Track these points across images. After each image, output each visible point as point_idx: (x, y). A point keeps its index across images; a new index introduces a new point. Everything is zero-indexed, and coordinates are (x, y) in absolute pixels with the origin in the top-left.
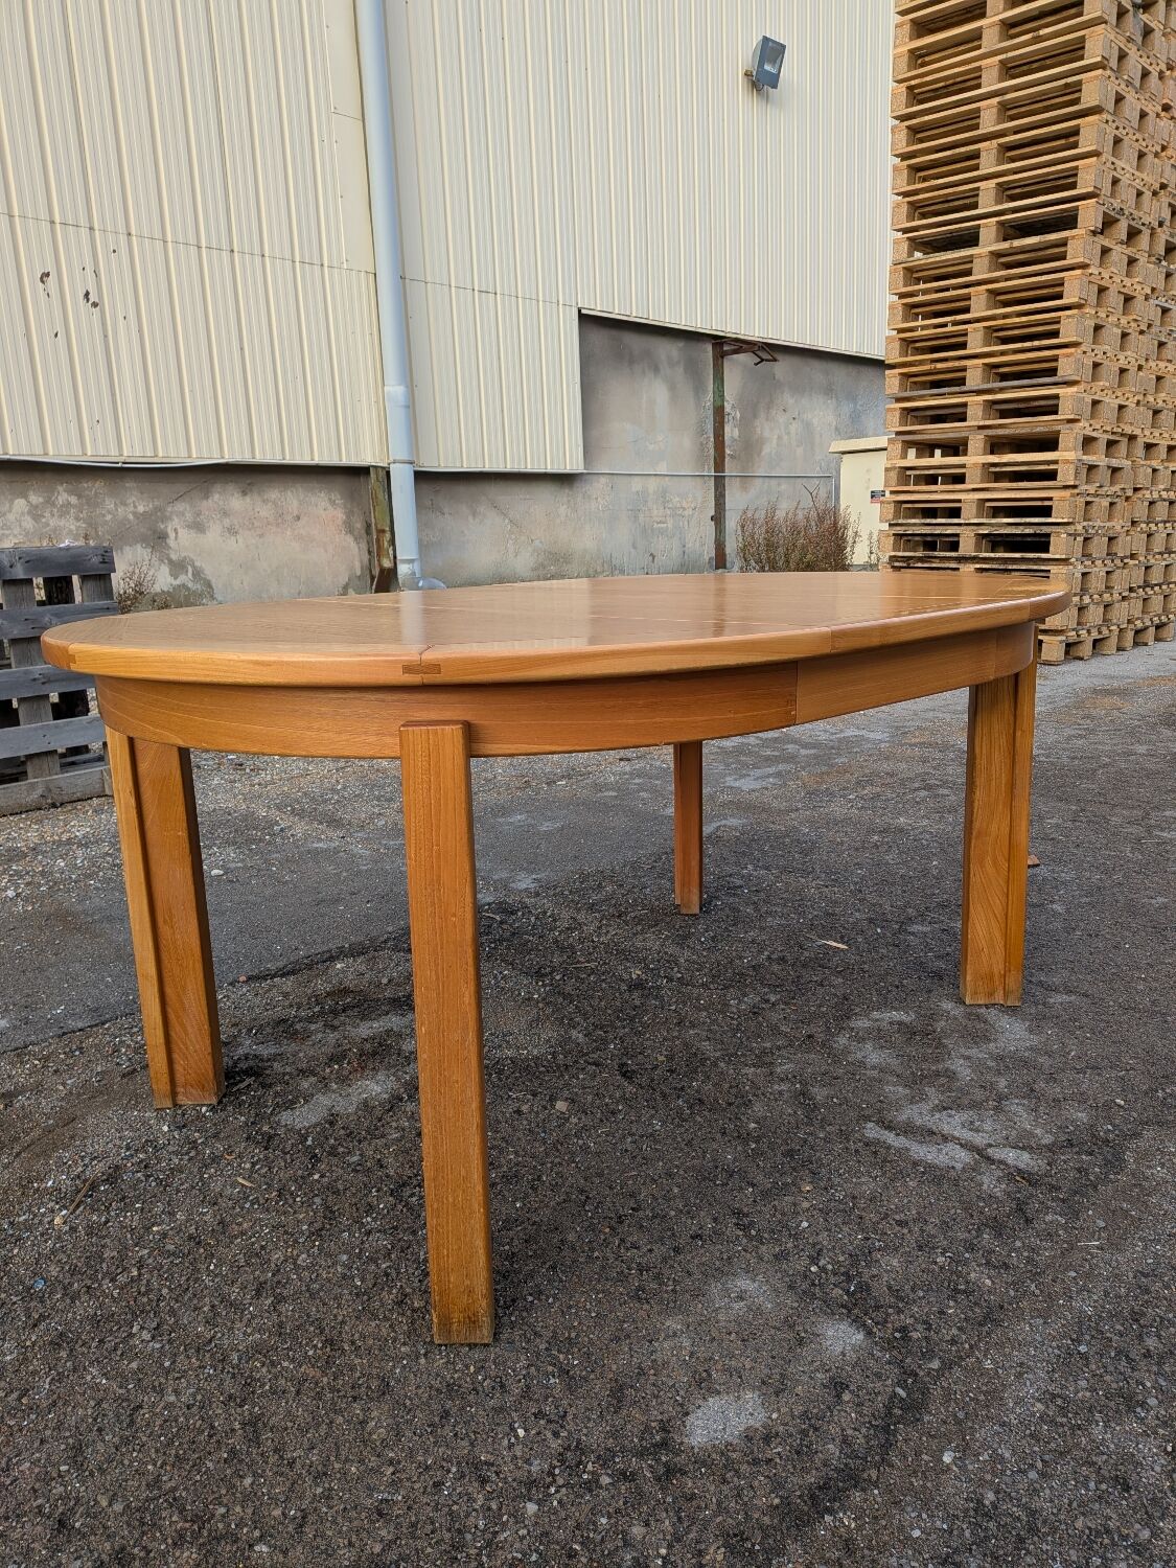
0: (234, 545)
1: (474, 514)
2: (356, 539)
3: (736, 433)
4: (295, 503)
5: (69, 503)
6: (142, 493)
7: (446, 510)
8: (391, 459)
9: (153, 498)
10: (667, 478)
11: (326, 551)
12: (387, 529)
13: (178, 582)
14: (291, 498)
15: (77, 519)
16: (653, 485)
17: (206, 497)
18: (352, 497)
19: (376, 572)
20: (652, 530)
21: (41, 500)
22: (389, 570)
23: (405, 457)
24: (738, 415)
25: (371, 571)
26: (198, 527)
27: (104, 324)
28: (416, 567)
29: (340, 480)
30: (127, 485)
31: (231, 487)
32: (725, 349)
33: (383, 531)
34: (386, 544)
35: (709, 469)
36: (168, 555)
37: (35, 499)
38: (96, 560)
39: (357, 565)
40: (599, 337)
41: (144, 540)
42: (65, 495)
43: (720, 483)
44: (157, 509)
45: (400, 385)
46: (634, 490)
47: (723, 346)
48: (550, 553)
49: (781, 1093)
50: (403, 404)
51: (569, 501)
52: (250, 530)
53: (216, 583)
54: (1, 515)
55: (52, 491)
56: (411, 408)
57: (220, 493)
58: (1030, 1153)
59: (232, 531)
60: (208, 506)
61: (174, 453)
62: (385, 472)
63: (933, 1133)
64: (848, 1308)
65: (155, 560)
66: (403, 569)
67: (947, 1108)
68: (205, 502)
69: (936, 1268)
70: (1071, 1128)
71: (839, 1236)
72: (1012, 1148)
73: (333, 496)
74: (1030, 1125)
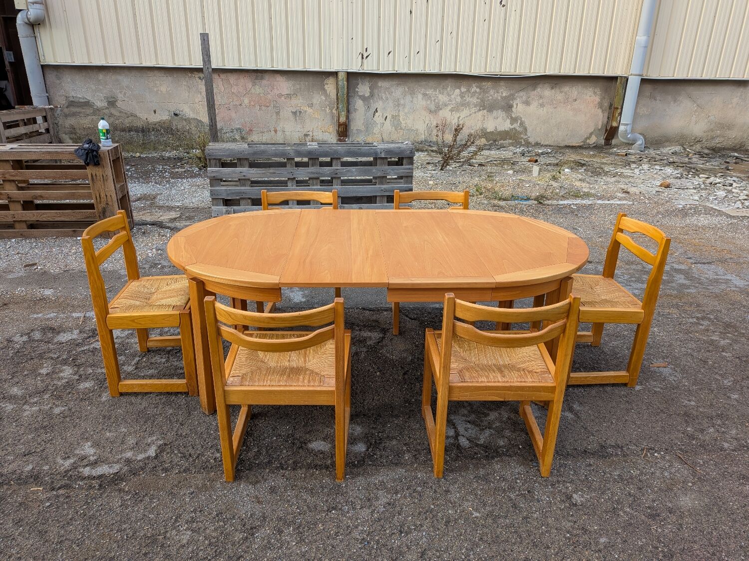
0: (543, 112)
1: (675, 101)
2: (603, 111)
4: (576, 93)
5: (476, 92)
6: (506, 88)
7: (658, 98)
8: (630, 73)
9: (510, 90)
11: (586, 116)
12: (620, 107)
13: (512, 127)
14: (573, 91)
15: (478, 98)
17: (534, 90)
18: (606, 90)
19: (608, 128)
21: (465, 90)
22: (615, 128)
23: (638, 73)
25: (606, 127)
26: (527, 103)
27: (506, 14)
28: (629, 128)
29: (602, 82)
30: (501, 85)
31: (546, 85)
34: (617, 114)
36: (511, 115)
37: (463, 90)
38: (408, 153)
39: (600, 123)
41: (503, 108)
42: (475, 88)
44: (512, 95)
45: (645, 35)
48: (719, 123)
50: (644, 46)
51: (741, 95)
52: (551, 105)
53: (529, 129)
54: (449, 95)
55: (470, 86)
56: (649, 49)
57: (541, 88)
58: (470, 443)
59: (542, 105)
60: (534, 94)
61: (524, 70)
62: (626, 79)
63: (454, 425)
64: (371, 444)
65: (505, 117)
66: (622, 128)
67: (469, 422)
68: (533, 92)
69: (401, 449)
70: (493, 444)
71: (393, 432)
72: (468, 439)
73: (596, 91)
74: (483, 437)
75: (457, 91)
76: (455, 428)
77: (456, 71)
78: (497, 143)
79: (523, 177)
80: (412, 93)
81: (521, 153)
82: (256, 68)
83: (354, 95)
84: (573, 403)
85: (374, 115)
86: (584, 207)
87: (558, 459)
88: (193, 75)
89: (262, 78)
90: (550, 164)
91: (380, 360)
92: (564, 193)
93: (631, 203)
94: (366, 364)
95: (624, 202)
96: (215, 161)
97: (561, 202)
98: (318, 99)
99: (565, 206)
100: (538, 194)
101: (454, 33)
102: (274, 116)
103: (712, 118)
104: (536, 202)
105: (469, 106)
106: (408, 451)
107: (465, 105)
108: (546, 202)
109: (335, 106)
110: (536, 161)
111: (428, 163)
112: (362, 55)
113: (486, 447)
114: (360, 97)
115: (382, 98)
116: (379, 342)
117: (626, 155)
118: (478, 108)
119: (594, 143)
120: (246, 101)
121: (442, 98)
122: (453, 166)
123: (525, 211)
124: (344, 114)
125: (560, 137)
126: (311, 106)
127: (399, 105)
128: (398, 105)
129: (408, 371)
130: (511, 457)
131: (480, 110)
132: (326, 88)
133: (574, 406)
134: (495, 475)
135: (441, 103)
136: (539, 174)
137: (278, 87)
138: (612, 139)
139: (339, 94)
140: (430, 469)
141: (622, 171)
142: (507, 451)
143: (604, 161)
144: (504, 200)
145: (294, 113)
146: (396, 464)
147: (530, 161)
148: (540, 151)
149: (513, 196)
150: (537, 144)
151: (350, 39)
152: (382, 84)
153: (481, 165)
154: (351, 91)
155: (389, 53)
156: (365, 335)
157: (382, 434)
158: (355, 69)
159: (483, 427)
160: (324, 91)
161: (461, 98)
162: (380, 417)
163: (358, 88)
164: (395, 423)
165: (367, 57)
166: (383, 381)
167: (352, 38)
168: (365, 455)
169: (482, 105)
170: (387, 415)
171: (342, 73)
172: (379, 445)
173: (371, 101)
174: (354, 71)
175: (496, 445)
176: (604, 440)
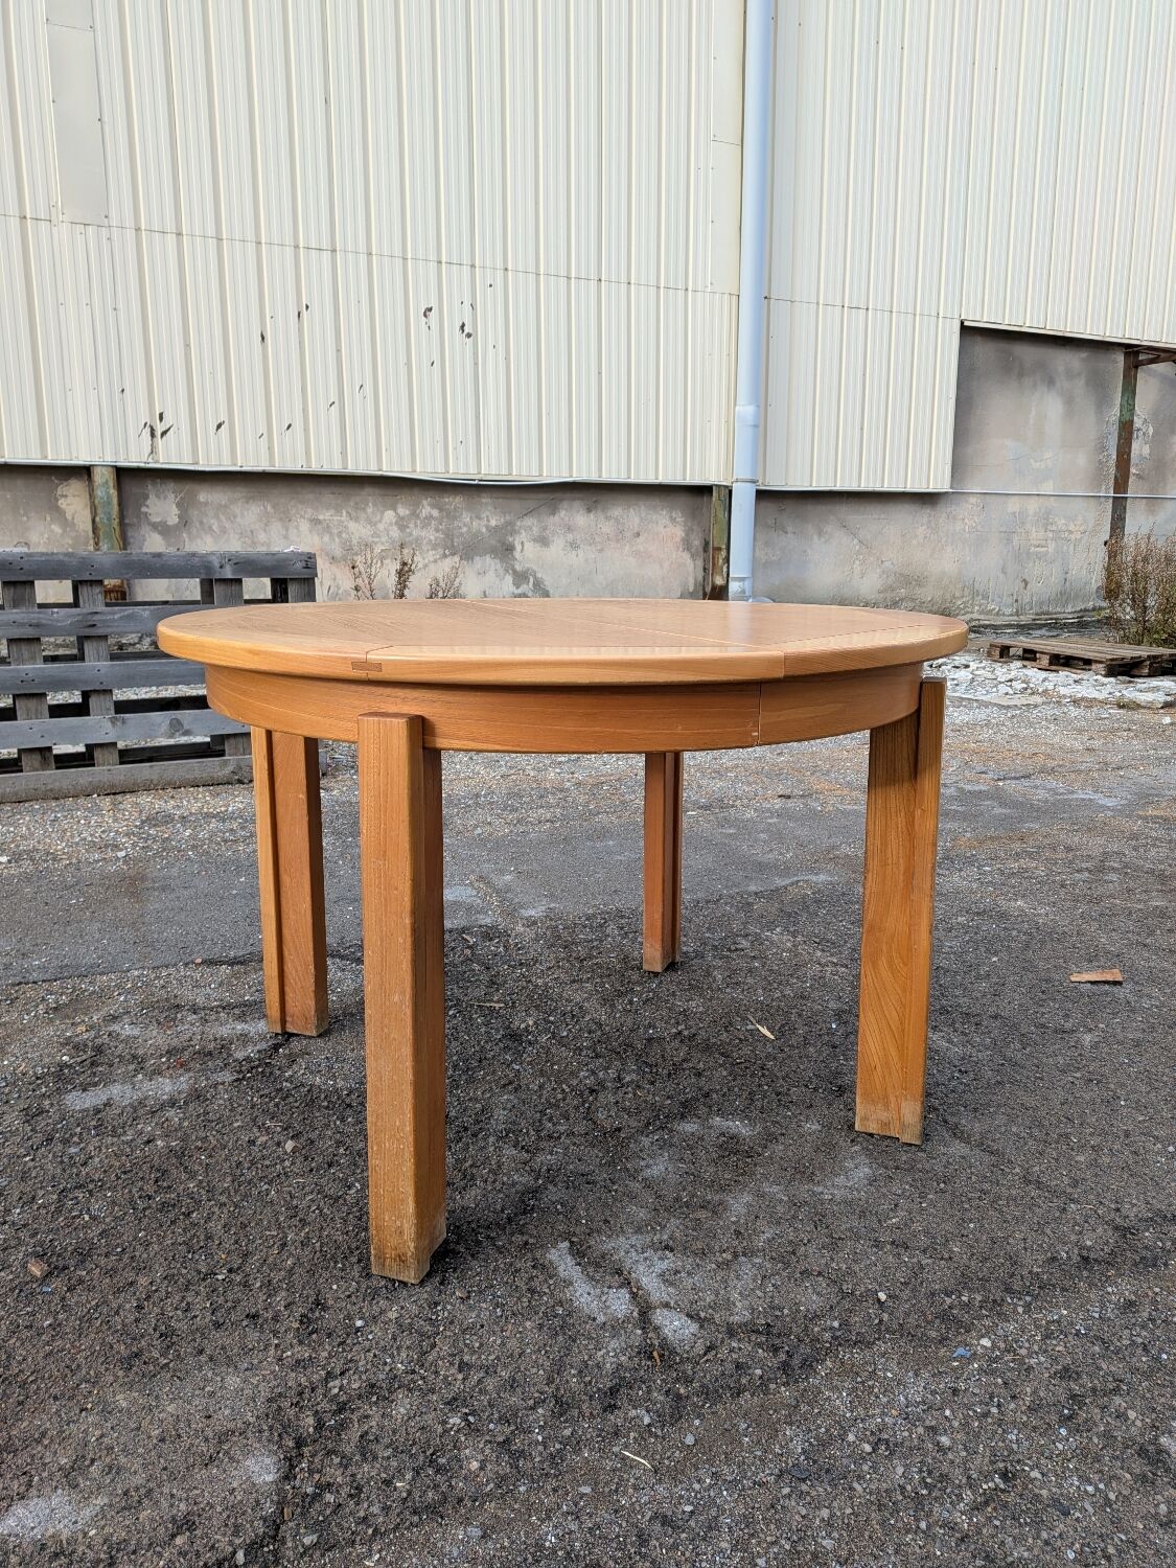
0: (576, 559)
1: (820, 534)
2: (692, 556)
3: (1146, 450)
4: (637, 520)
5: (431, 516)
6: (495, 508)
7: (790, 529)
8: (735, 478)
9: (504, 513)
10: (1052, 499)
11: (662, 566)
12: (724, 547)
13: (519, 591)
14: (632, 515)
15: (437, 530)
16: (1033, 506)
17: (554, 513)
18: (693, 514)
19: (709, 586)
20: (1028, 553)
21: (407, 512)
22: (721, 585)
23: (749, 477)
24: (1151, 430)
25: (704, 584)
26: (543, 541)
27: (475, 354)
28: (747, 585)
29: (683, 499)
30: (483, 500)
31: (577, 504)
32: (1140, 358)
33: (720, 549)
34: (721, 561)
35: (1107, 490)
36: (513, 566)
37: (403, 511)
38: (299, 565)
39: (691, 581)
40: (984, 350)
41: (493, 552)
42: (428, 509)
43: (1119, 507)
44: (510, 524)
45: (751, 404)
46: (1010, 510)
47: (1136, 356)
48: (901, 575)
49: (515, 1183)
50: (752, 423)
51: (930, 521)
52: (590, 545)
54: (372, 523)
55: (417, 504)
56: (761, 428)
57: (566, 510)
58: (701, 1327)
59: (574, 546)
60: (553, 521)
61: (527, 471)
62: (727, 491)
63: (619, 1272)
64: (300, 1443)
65: (501, 571)
66: (735, 587)
67: (667, 1247)
68: (552, 517)
69: (440, 1429)
70: (786, 1311)
71: (388, 1360)
72: (688, 1315)
73: (674, 515)
74: (740, 1294)
75: (390, 515)
76: (627, 1283)
77: (381, 470)
80: (286, 519)
83: (139, 522)
87: (1020, 1310)
91: (290, 1100)
98: (42, 531)
101: (368, 388)
103: (887, 564)
106: (473, 1430)
109: (91, 548)
112: (153, 430)
113: (768, 1332)
114: (155, 526)
115: (210, 528)
116: (276, 1047)
118: (441, 551)
121: (358, 530)
130: (869, 1345)
131: (445, 556)
132: (63, 506)
134: (851, 1438)
135: (355, 542)
139: (97, 519)
140: (586, 1490)
142: (845, 1324)
146: (434, 1511)
151: (117, 390)
152: (207, 495)
154: (130, 512)
156: (224, 1031)
157: (345, 1382)
158: (136, 458)
159: (725, 1255)
160: (59, 513)
161: (399, 528)
162: (323, 1309)
163: (147, 506)
164: (391, 1320)
165: (164, 433)
166: (311, 1170)
167: (123, 391)
168: (281, 1505)
169: (449, 544)
170: (349, 1296)
171: (104, 469)
172: (339, 1435)
173: (184, 535)
174: (135, 465)
175: (798, 1311)
176: (1113, 1206)
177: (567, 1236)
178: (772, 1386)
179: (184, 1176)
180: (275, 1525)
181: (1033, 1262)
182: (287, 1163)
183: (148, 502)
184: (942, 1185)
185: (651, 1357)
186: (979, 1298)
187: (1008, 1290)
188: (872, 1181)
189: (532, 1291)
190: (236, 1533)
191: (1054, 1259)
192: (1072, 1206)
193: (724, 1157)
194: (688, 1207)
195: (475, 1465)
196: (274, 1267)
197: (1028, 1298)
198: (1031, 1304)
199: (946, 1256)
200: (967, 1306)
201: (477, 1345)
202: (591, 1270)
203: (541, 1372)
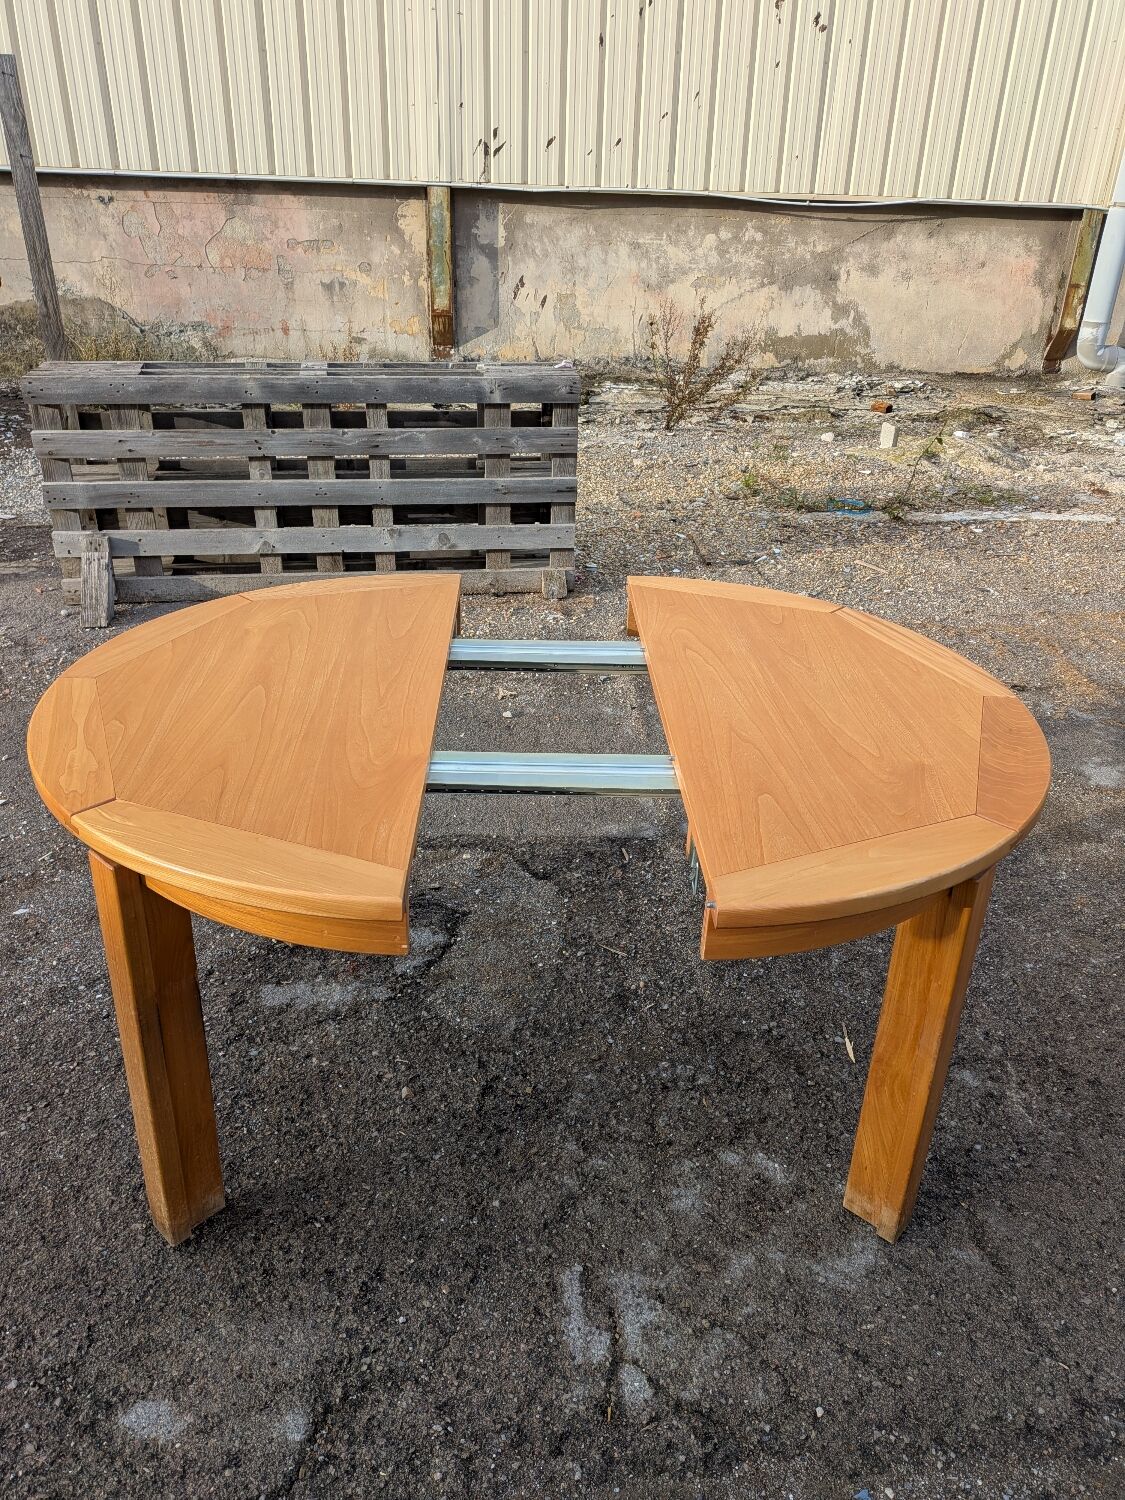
0: (905, 291)
2: (1043, 292)
4: (984, 248)
5: (754, 240)
6: (825, 231)
8: (1113, 201)
9: (834, 238)
11: (1004, 303)
12: (1083, 284)
13: (837, 326)
14: (976, 239)
15: (758, 256)
17: (889, 236)
18: (1055, 243)
19: (1055, 332)
22: (1071, 332)
25: (1050, 330)
26: (872, 270)
27: (827, 49)
28: (1100, 332)
30: (812, 224)
31: (918, 227)
34: (1076, 300)
36: (835, 297)
37: (725, 234)
38: (564, 390)
39: (1037, 321)
41: (815, 281)
42: (752, 232)
44: (833, 251)
49: (563, 1184)
52: (925, 275)
53: (874, 331)
54: (692, 249)
55: (741, 227)
57: (904, 233)
58: (655, 1394)
59: (906, 276)
60: (888, 248)
61: (865, 191)
62: (1101, 217)
63: (611, 1314)
64: (328, 1409)
65: (820, 303)
66: (1085, 334)
67: (661, 1298)
68: (886, 243)
69: (424, 1432)
70: (731, 1401)
71: (410, 1348)
72: (650, 1379)
73: (1030, 243)
74: (701, 1369)
75: (711, 238)
76: (613, 1328)
77: (707, 189)
78: (800, 364)
79: (858, 449)
80: (606, 242)
81: (854, 390)
82: (232, 176)
83: (469, 244)
84: (987, 1207)
85: (515, 295)
86: (1000, 526)
87: (940, 1465)
88: (85, 192)
89: (249, 202)
90: (919, 418)
91: (422, 1033)
92: (952, 492)
93: (1114, 519)
94: (374, 1053)
95: (1097, 518)
96: (50, 410)
97: (946, 517)
98: (383, 252)
99: (956, 526)
100: (891, 494)
101: (705, 95)
102: (281, 294)
104: (886, 517)
105: (737, 274)
106: (448, 1440)
107: (729, 271)
108: (909, 517)
109: (425, 270)
110: (889, 409)
111: (639, 412)
112: (487, 147)
113: (706, 1419)
114: (483, 248)
115: (534, 252)
116: (429, 964)
117: (1094, 397)
118: (758, 279)
119: (1021, 368)
120: (214, 257)
121: (676, 255)
122: (694, 420)
123: (859, 541)
124: (444, 289)
125: (942, 352)
126: (367, 268)
127: (573, 270)
128: (571, 269)
129: (498, 1078)
130: (787, 1459)
131: (763, 285)
132: (403, 227)
133: (991, 1221)
135: (672, 267)
136: (895, 445)
137: (288, 223)
138: (1062, 358)
139: (431, 242)
141: (1086, 435)
142: (776, 1428)
143: (1044, 410)
144: (810, 510)
145: (328, 287)
147: (874, 409)
148: (898, 385)
149: (831, 500)
150: (891, 368)
151: (456, 105)
152: (535, 215)
153: (760, 417)
154: (461, 234)
155: (550, 143)
157: (374, 1360)
158: (469, 179)
159: (704, 1321)
160: (398, 233)
161: (719, 254)
162: (380, 1281)
163: (477, 228)
164: (424, 1308)
165: (497, 151)
166: (414, 1123)
167: (461, 105)
168: (299, 1464)
169: (769, 272)
170: (402, 1273)
171: (439, 189)
172: (355, 1411)
173: (509, 258)
174: (469, 185)
175: (742, 1404)
176: (1088, 1372)
177: (585, 1258)
178: (690, 1475)
179: (322, 1103)
180: (291, 1480)
181: (974, 1419)
182: (398, 1110)
183: (478, 224)
184: (933, 1296)
185: (604, 1413)
186: (907, 1440)
187: (939, 1441)
188: (871, 1273)
189: (537, 1311)
190: (264, 1480)
191: (998, 1418)
192: (1047, 1360)
193: (749, 1203)
194: (694, 1256)
195: (438, 1476)
196: (359, 1225)
197: (953, 1455)
198: (953, 1462)
199: (898, 1382)
200: (891, 1447)
201: (478, 1356)
202: (590, 1303)
203: (515, 1400)
